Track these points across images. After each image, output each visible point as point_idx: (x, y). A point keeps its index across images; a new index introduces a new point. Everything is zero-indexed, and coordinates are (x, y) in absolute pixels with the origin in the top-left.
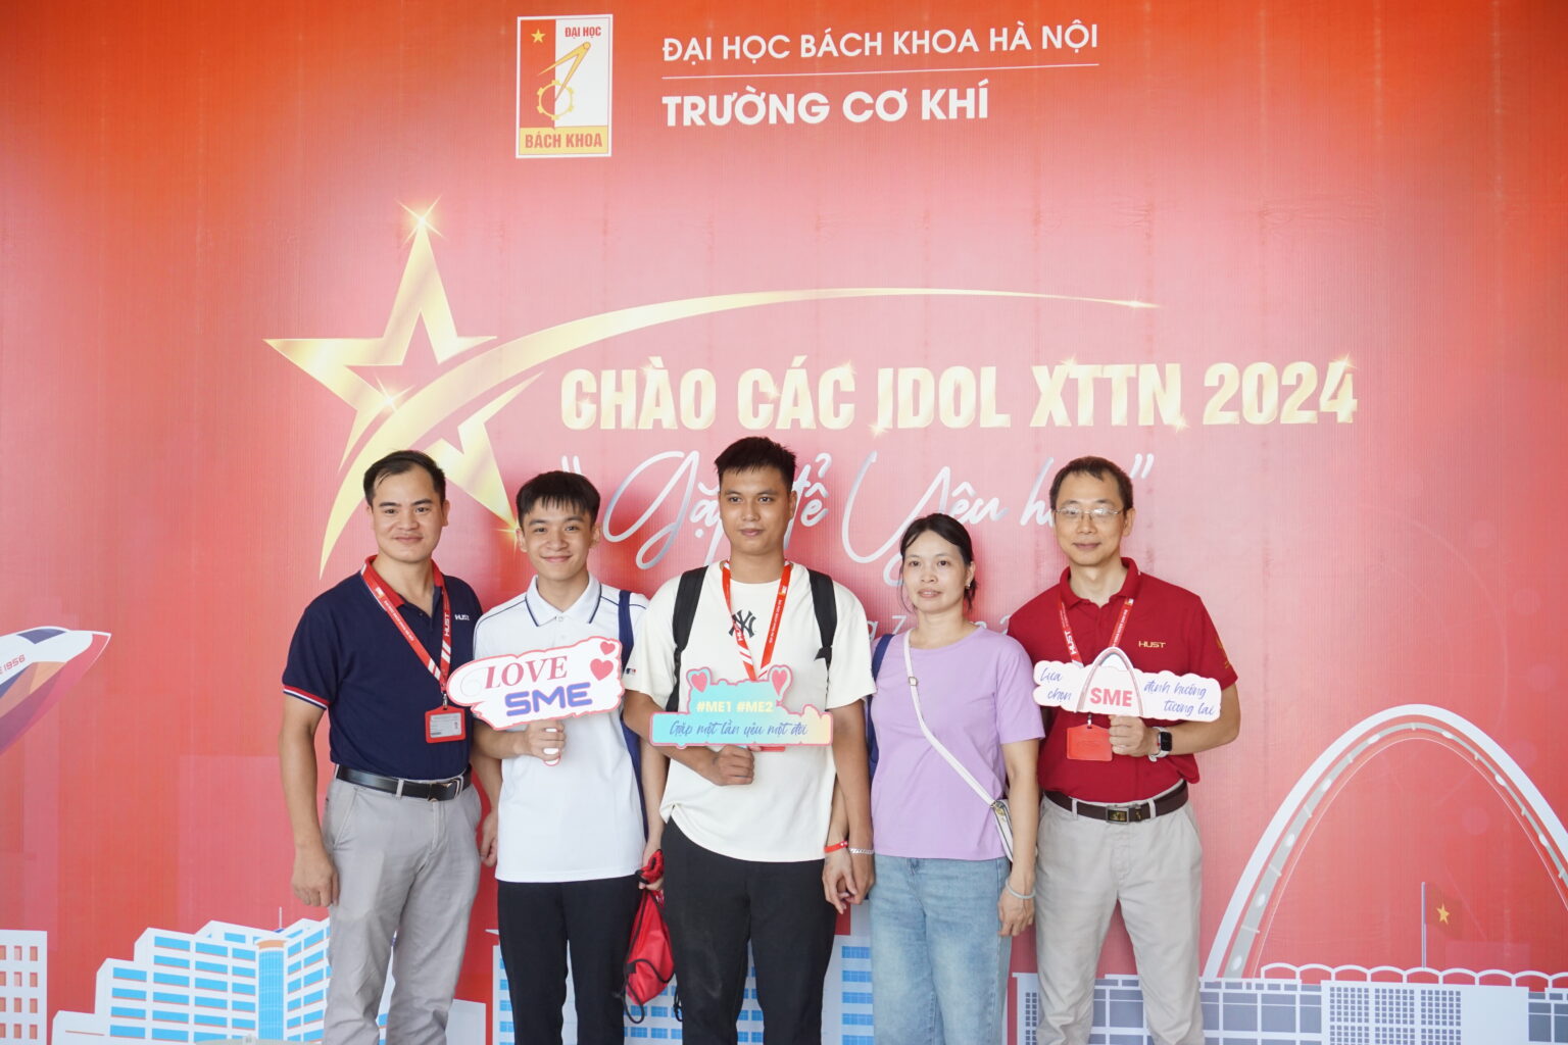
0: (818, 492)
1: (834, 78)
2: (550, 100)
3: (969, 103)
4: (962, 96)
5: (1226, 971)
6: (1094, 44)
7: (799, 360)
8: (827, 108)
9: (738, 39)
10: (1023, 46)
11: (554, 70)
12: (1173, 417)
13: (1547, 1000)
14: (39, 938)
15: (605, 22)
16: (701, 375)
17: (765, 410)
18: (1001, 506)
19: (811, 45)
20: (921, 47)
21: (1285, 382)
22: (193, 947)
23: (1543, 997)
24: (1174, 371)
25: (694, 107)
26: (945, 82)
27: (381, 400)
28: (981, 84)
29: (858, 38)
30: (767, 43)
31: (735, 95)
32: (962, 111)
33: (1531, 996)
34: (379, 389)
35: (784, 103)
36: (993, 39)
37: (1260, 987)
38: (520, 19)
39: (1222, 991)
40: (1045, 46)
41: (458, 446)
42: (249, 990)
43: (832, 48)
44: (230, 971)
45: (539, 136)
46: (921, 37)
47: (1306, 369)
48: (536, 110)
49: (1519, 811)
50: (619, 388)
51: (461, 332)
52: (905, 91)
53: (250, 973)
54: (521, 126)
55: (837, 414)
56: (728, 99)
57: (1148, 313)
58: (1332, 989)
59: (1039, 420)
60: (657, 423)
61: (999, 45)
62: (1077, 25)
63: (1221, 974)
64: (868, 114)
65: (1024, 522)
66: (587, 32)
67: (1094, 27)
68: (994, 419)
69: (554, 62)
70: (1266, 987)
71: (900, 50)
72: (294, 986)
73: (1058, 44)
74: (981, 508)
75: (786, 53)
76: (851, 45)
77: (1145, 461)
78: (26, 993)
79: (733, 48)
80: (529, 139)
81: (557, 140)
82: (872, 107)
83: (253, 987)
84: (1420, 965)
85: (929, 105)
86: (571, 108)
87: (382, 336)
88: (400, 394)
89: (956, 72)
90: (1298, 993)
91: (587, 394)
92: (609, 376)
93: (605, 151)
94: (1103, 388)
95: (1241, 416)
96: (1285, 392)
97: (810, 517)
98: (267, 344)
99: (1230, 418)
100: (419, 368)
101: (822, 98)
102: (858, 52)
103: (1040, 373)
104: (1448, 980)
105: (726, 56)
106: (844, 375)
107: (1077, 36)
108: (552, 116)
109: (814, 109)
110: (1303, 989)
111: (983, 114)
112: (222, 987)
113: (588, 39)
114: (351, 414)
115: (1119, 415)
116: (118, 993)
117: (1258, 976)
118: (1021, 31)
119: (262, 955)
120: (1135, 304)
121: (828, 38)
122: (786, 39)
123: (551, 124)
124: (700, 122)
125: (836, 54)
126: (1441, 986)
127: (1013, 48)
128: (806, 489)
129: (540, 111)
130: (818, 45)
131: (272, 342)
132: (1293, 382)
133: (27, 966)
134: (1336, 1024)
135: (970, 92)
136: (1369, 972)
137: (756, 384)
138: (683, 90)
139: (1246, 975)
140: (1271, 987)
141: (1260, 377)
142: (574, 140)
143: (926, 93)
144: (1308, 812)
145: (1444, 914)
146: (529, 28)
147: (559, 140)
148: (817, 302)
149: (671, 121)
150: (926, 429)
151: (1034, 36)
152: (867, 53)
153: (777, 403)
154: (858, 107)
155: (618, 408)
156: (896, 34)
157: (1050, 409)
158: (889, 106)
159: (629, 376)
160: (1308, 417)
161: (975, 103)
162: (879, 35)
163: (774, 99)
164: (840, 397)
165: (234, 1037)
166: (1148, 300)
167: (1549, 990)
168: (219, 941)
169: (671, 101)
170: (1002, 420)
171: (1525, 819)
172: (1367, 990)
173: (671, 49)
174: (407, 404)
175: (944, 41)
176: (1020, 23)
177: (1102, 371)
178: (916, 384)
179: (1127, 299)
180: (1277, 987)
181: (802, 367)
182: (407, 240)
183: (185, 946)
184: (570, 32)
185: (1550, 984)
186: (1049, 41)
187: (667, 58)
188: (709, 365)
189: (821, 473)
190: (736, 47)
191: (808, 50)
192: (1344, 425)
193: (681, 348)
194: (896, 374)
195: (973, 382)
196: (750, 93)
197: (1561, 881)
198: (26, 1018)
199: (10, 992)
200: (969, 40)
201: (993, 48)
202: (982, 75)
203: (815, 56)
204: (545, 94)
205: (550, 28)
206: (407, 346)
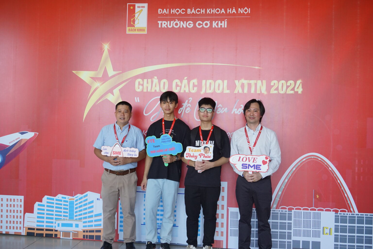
0: (189, 106)
1: (194, 18)
2: (134, 21)
3: (223, 24)
4: (221, 23)
6: (249, 12)
7: (186, 78)
8: (193, 24)
9: (174, 9)
10: (234, 12)
11: (135, 15)
12: (264, 91)
13: (339, 215)
14: (22, 197)
15: (146, 5)
16: (165, 80)
17: (178, 88)
18: (228, 109)
19: (190, 11)
20: (213, 12)
21: (288, 85)
22: (55, 200)
23: (338, 214)
24: (264, 82)
26: (218, 20)
27: (97, 84)
28: (225, 20)
29: (200, 10)
30: (180, 10)
31: (173, 21)
32: (221, 26)
33: (335, 214)
34: (97, 82)
35: (184, 23)
36: (228, 11)
37: (279, 211)
38: (128, 4)
40: (239, 12)
41: (113, 95)
42: (67, 209)
43: (194, 12)
44: (63, 205)
45: (131, 29)
46: (213, 10)
47: (292, 82)
48: (131, 24)
49: (334, 175)
50: (147, 83)
51: (114, 70)
52: (209, 21)
53: (67, 205)
54: (128, 27)
56: (172, 22)
57: (259, 70)
58: (294, 212)
59: (236, 92)
60: (156, 90)
61: (229, 12)
62: (246, 8)
64: (201, 26)
65: (232, 113)
66: (142, 7)
67: (250, 9)
68: (227, 91)
69: (135, 13)
71: (208, 12)
72: (76, 208)
73: (242, 12)
74: (223, 111)
75: (184, 13)
76: (198, 11)
78: (19, 209)
79: (173, 11)
80: (129, 30)
81: (135, 30)
82: (202, 24)
83: (68, 208)
84: (313, 207)
85: (214, 24)
86: (138, 23)
87: (97, 71)
88: (101, 83)
89: (220, 18)
90: (287, 212)
91: (141, 84)
92: (145, 80)
93: (145, 32)
94: (249, 85)
95: (278, 92)
96: (288, 87)
97: (187, 111)
98: (73, 72)
99: (276, 92)
100: (105, 78)
101: (192, 22)
102: (200, 13)
103: (236, 82)
104: (318, 210)
105: (171, 13)
106: (195, 81)
107: (246, 11)
108: (135, 25)
109: (190, 25)
110: (288, 211)
111: (226, 27)
112: (61, 208)
113: (142, 8)
114: (90, 87)
115: (253, 91)
116: (39, 209)
117: (279, 209)
118: (234, 9)
119: (69, 202)
120: (257, 68)
121: (193, 10)
122: (184, 10)
123: (134, 26)
124: (166, 27)
125: (195, 13)
126: (317, 211)
127: (232, 13)
128: (187, 105)
129: (132, 23)
130: (191, 11)
131: (74, 72)
132: (289, 85)
133: (19, 203)
134: (295, 219)
135: (223, 22)
136: (302, 208)
138: (162, 20)
139: (276, 208)
140: (282, 211)
141: (282, 84)
142: (139, 30)
143: (214, 22)
144: (290, 175)
145: (318, 196)
146: (130, 6)
147: (136, 30)
148: (190, 66)
149: (160, 27)
150: (212, 93)
151: (237, 10)
152: (201, 13)
153: (181, 87)
154: (199, 24)
155: (147, 87)
156: (208, 9)
157: (238, 89)
158: (206, 24)
159: (150, 80)
160: (292, 92)
161: (224, 24)
162: (204, 9)
163: (181, 22)
164: (194, 86)
165: (63, 219)
166: (260, 67)
167: (339, 212)
168: (60, 198)
169: (160, 22)
170: (228, 91)
171: (335, 177)
172: (301, 212)
173: (160, 11)
174: (103, 85)
175: (218, 11)
176: (234, 7)
177: (249, 82)
178: (210, 83)
179: (255, 66)
180: (283, 211)
181: (186, 79)
182: (103, 50)
183: (53, 199)
184: (138, 7)
185: (339, 211)
186: (240, 11)
187: (159, 13)
188: (167, 78)
189: (190, 102)
190: (174, 11)
191: (189, 12)
192: (300, 94)
193: (161, 75)
194: (206, 81)
195: (222, 83)
196: (176, 21)
197: (342, 190)
198: (19, 214)
199: (16, 209)
200: (223, 11)
201: (228, 13)
202: (226, 18)
203: (190, 13)
204: (133, 20)
205: (134, 6)
206: (103, 73)
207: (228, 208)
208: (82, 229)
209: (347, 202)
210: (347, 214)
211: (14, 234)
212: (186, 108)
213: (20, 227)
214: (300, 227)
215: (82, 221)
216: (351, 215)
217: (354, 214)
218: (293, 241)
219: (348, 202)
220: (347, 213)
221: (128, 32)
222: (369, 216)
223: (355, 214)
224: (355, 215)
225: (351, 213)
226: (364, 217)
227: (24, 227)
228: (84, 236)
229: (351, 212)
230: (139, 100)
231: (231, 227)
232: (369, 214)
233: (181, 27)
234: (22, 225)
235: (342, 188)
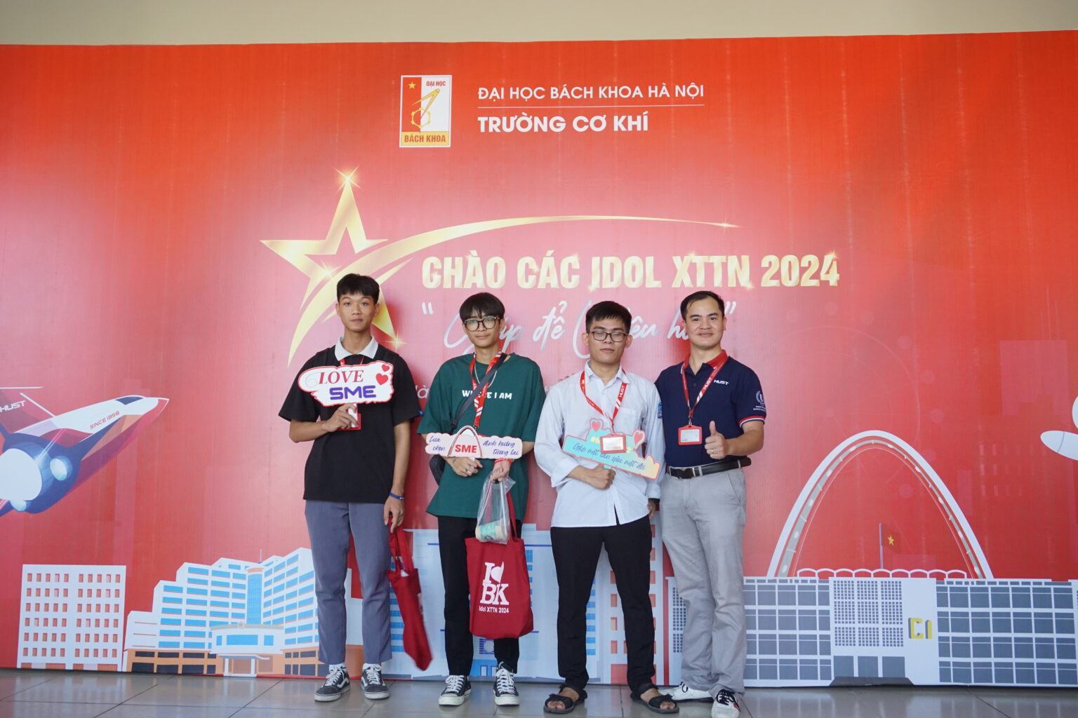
0: (560, 321)
1: (569, 110)
2: (418, 118)
3: (638, 123)
4: (634, 119)
5: (779, 574)
6: (702, 95)
7: (550, 252)
8: (564, 124)
9: (518, 89)
10: (666, 95)
11: (420, 103)
12: (745, 282)
13: (946, 585)
14: (121, 570)
15: (448, 79)
16: (497, 259)
17: (532, 278)
18: (657, 328)
19: (556, 92)
20: (613, 95)
21: (802, 265)
22: (210, 573)
23: (943, 583)
24: (745, 259)
25: (495, 122)
26: (627, 112)
27: (324, 272)
28: (644, 113)
29: (580, 89)
30: (533, 91)
31: (516, 117)
32: (634, 127)
33: (937, 583)
34: (323, 267)
35: (542, 121)
36: (650, 92)
37: (797, 581)
38: (402, 77)
39: (777, 584)
40: (677, 95)
42: (241, 596)
43: (567, 94)
44: (231, 586)
45: (412, 136)
46: (613, 89)
47: (813, 258)
49: (928, 485)
50: (453, 266)
51: (368, 237)
52: (605, 116)
53: (243, 587)
54: (403, 131)
55: (570, 280)
56: (512, 119)
57: (732, 230)
58: (835, 582)
59: (676, 284)
61: (653, 94)
62: (693, 85)
63: (776, 575)
64: (586, 128)
65: (669, 336)
66: (438, 84)
67: (702, 87)
68: (653, 284)
69: (420, 98)
70: (800, 581)
71: (602, 96)
72: (268, 594)
73: (683, 94)
74: (646, 331)
75: (543, 97)
76: (577, 93)
77: (731, 305)
78: (113, 601)
79: (515, 93)
80: (406, 138)
81: (422, 139)
82: (588, 124)
83: (245, 595)
84: (879, 568)
85: (618, 123)
86: (429, 122)
87: (325, 239)
88: (335, 269)
89: (631, 107)
90: (817, 584)
91: (436, 270)
92: (448, 260)
93: (447, 144)
94: (709, 268)
96: (803, 270)
97: (556, 335)
98: (261, 243)
99: (775, 283)
101: (562, 119)
102: (580, 96)
103: (677, 260)
104: (894, 575)
105: (511, 97)
106: (574, 260)
107: (693, 91)
108: (420, 127)
109: (558, 125)
110: (820, 582)
111: (646, 128)
112: (226, 595)
113: (439, 87)
116: (166, 600)
117: (796, 575)
118: (664, 88)
119: (249, 576)
120: (725, 225)
121: (565, 89)
122: (543, 89)
123: (418, 130)
124: (498, 130)
125: (569, 97)
126: (891, 579)
127: (660, 96)
128: (554, 320)
129: (412, 123)
130: (560, 92)
131: (264, 242)
132: (807, 265)
133: (113, 586)
134: (837, 600)
135: (639, 118)
136: (854, 572)
137: (527, 265)
138: (489, 114)
139: (789, 575)
140: (803, 581)
141: (790, 263)
142: (431, 138)
143: (616, 118)
144: (820, 487)
145: (891, 540)
146: (407, 81)
148: (559, 223)
149: (483, 130)
150: (617, 289)
151: (672, 91)
152: (585, 97)
153: (538, 275)
154: (581, 124)
155: (453, 277)
156: (600, 88)
157: (683, 278)
158: (597, 124)
159: (459, 260)
160: (815, 283)
161: (641, 123)
162: (591, 88)
163: (537, 119)
164: (572, 271)
165: (232, 623)
166: (732, 223)
167: (947, 579)
168: (225, 569)
169: (482, 120)
170: (657, 284)
171: (931, 489)
172: (853, 582)
173: (482, 93)
174: (338, 275)
175: (625, 92)
176: (664, 84)
177: (709, 258)
178: (612, 265)
179: (720, 222)
180: (806, 581)
181: (552, 256)
182: (340, 188)
183: (206, 572)
184: (429, 84)
185: (947, 576)
186: (679, 93)
187: (480, 97)
188: (502, 254)
189: (562, 311)
190: (517, 93)
191: (555, 95)
192: (833, 287)
193: (486, 245)
194: (601, 260)
195: (642, 265)
196: (524, 116)
197: (950, 522)
198: (112, 616)
199: (103, 601)
200: (638, 91)
201: (650, 96)
202: (645, 109)
203: (558, 98)
205: (418, 82)
206: (339, 244)
207: (667, 578)
208: (281, 650)
209: (965, 551)
210: (967, 583)
211: (96, 669)
212: (552, 327)
213: (115, 651)
214: (852, 621)
215: (282, 628)
216: (975, 585)
217: (983, 583)
218: (835, 657)
219: (967, 553)
220: (966, 579)
221: (403, 144)
222: (1020, 586)
223: (986, 583)
224: (986, 585)
225: (975, 580)
226: (1008, 588)
227: (123, 651)
228: (288, 667)
229: (976, 576)
230: (433, 310)
231: (674, 629)
232: (1020, 580)
233: (536, 130)
234: (119, 646)
235: (951, 518)
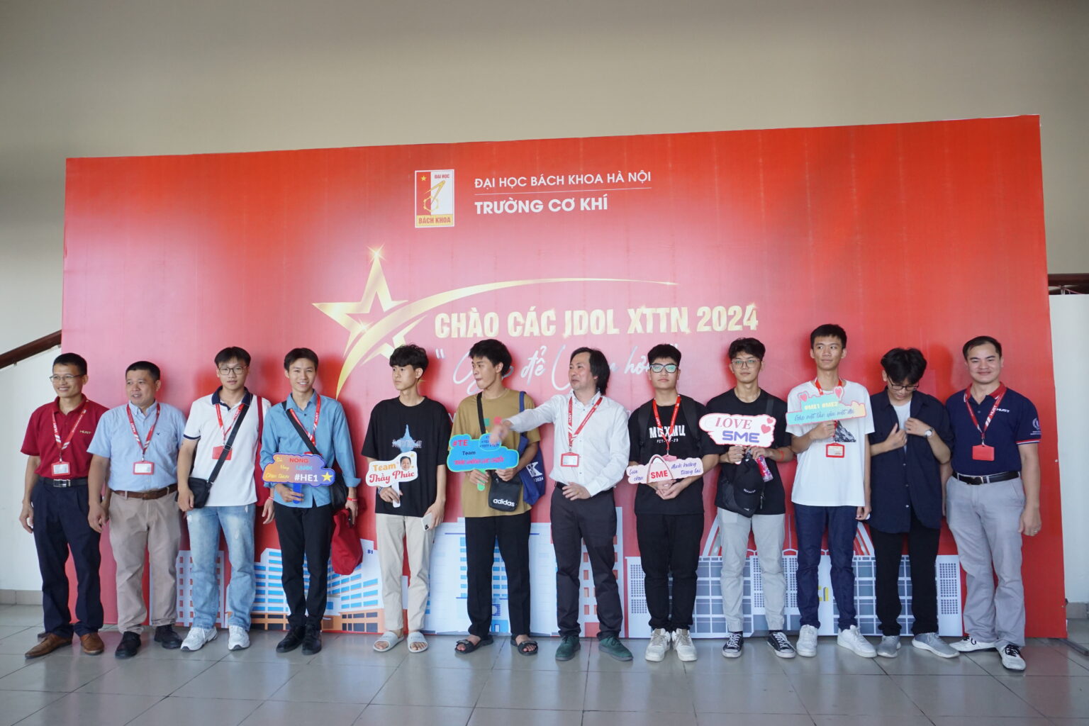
0: (541, 362)
1: (544, 194)
2: (429, 204)
3: (600, 203)
4: (597, 201)
5: (712, 553)
6: (649, 180)
7: (533, 308)
8: (542, 206)
9: (505, 179)
10: (621, 181)
11: (430, 192)
12: (685, 328)
15: (451, 172)
16: (493, 314)
17: (519, 328)
18: (616, 366)
19: (535, 181)
20: (580, 181)
21: (729, 314)
24: (685, 310)
25: (488, 206)
26: (591, 195)
27: (361, 327)
28: (605, 196)
29: (554, 178)
30: (517, 180)
31: (505, 201)
32: (597, 207)
34: (359, 322)
35: (525, 204)
36: (609, 178)
38: (416, 172)
39: (710, 561)
40: (630, 180)
43: (544, 182)
45: (424, 219)
46: (580, 177)
47: (737, 308)
50: (459, 320)
51: (393, 298)
54: (417, 214)
55: (548, 329)
56: (502, 203)
57: (674, 287)
59: (631, 331)
61: (611, 180)
62: (642, 172)
63: (709, 555)
64: (559, 208)
65: (626, 372)
66: (443, 176)
67: (649, 173)
68: (613, 331)
69: (430, 188)
71: (571, 182)
73: (635, 180)
75: (525, 184)
76: (551, 181)
79: (504, 182)
80: (420, 220)
81: (432, 220)
82: (560, 205)
85: (584, 204)
86: (437, 207)
87: (360, 301)
88: (368, 325)
89: (595, 191)
91: (446, 323)
92: (455, 316)
93: (452, 224)
94: (656, 318)
95: (712, 328)
96: (729, 318)
97: (538, 372)
98: (313, 306)
99: (707, 329)
100: (376, 314)
101: (540, 202)
102: (554, 183)
103: (631, 312)
106: (551, 314)
107: (642, 177)
108: (430, 211)
109: (537, 206)
111: (606, 208)
113: (444, 179)
114: (348, 333)
115: (663, 328)
118: (620, 175)
120: (668, 283)
121: (542, 178)
122: (525, 179)
123: (429, 214)
124: (490, 212)
125: (545, 184)
127: (617, 181)
128: (537, 361)
129: (425, 208)
130: (538, 181)
131: (314, 304)
132: (732, 314)
135: (600, 199)
137: (515, 318)
138: (483, 199)
141: (719, 312)
142: (439, 220)
143: (582, 200)
146: (420, 175)
149: (479, 212)
151: (625, 177)
153: (524, 326)
154: (555, 205)
155: (459, 329)
156: (570, 176)
157: (636, 326)
158: (568, 205)
159: (463, 315)
160: (739, 328)
161: (602, 203)
162: (563, 177)
163: (520, 202)
164: (550, 323)
166: (674, 282)
170: (617, 331)
173: (478, 183)
174: (373, 328)
175: (589, 179)
176: (619, 172)
177: (656, 311)
178: (581, 317)
179: (665, 281)
181: (534, 311)
182: (371, 261)
184: (437, 177)
186: (631, 179)
187: (477, 186)
188: (496, 310)
189: (543, 354)
190: (505, 182)
191: (534, 183)
192: (753, 331)
193: (483, 303)
194: (572, 313)
195: (604, 316)
196: (511, 200)
200: (599, 178)
201: (609, 182)
202: (605, 192)
203: (537, 186)
204: (427, 201)
205: (428, 175)
206: (371, 305)
207: (626, 558)
212: (536, 366)
216: (862, 560)
217: (868, 559)
218: (754, 616)
221: (418, 225)
224: (870, 560)
225: (861, 557)
227: (225, 613)
228: (344, 625)
229: (862, 554)
230: (444, 355)
233: (520, 211)
